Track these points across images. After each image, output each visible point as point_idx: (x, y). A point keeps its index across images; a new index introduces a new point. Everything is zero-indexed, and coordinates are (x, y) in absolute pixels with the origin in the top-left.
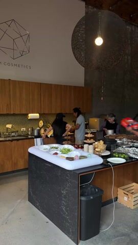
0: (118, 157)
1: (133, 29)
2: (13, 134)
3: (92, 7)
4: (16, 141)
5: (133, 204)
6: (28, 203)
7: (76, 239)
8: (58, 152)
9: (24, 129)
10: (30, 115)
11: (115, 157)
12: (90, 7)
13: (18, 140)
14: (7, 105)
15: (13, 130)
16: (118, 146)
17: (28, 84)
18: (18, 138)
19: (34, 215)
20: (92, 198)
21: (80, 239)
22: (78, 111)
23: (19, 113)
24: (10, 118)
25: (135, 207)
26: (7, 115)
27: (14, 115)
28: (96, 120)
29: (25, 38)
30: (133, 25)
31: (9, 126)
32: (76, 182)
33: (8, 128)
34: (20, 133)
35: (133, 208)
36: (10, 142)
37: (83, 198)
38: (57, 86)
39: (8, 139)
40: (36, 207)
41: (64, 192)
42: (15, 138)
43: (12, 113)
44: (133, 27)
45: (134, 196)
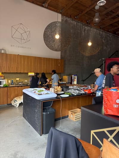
0: (67, 94)
1: (89, 28)
2: (20, 83)
3: (65, 17)
4: (20, 87)
5: (75, 118)
6: (23, 118)
7: (40, 133)
8: (36, 91)
9: (26, 81)
10: (29, 73)
11: (65, 94)
12: (64, 17)
13: (22, 86)
14: (17, 68)
15: (20, 81)
16: (69, 89)
17: (28, 57)
18: (22, 85)
19: (24, 123)
20: (48, 113)
21: (42, 134)
22: (54, 72)
23: (23, 72)
24: (19, 75)
25: (76, 120)
26: (17, 73)
27: (20, 73)
28: (66, 77)
29: (28, 33)
30: (89, 26)
31: (18, 79)
32: (40, 105)
33: (17, 80)
34: (24, 83)
35: (75, 121)
36: (17, 87)
37: (44, 113)
38: (44, 58)
39: (17, 86)
40: (26, 119)
41: (36, 111)
42: (21, 85)
43: (19, 72)
44: (89, 27)
45: (75, 114)
